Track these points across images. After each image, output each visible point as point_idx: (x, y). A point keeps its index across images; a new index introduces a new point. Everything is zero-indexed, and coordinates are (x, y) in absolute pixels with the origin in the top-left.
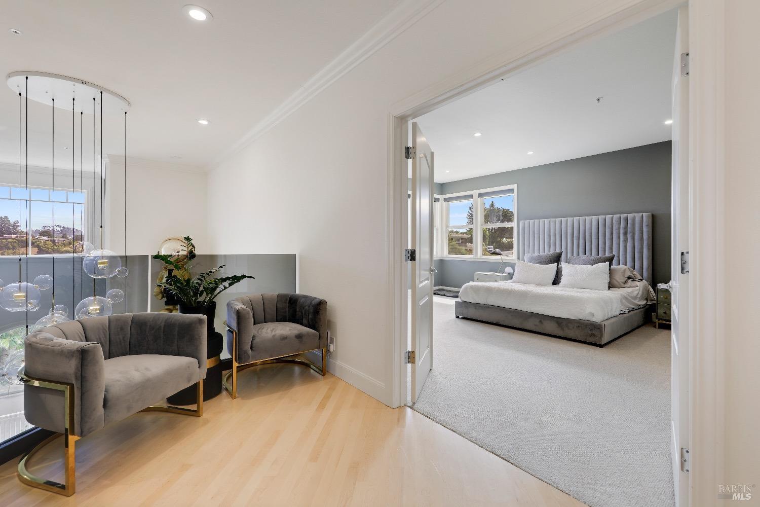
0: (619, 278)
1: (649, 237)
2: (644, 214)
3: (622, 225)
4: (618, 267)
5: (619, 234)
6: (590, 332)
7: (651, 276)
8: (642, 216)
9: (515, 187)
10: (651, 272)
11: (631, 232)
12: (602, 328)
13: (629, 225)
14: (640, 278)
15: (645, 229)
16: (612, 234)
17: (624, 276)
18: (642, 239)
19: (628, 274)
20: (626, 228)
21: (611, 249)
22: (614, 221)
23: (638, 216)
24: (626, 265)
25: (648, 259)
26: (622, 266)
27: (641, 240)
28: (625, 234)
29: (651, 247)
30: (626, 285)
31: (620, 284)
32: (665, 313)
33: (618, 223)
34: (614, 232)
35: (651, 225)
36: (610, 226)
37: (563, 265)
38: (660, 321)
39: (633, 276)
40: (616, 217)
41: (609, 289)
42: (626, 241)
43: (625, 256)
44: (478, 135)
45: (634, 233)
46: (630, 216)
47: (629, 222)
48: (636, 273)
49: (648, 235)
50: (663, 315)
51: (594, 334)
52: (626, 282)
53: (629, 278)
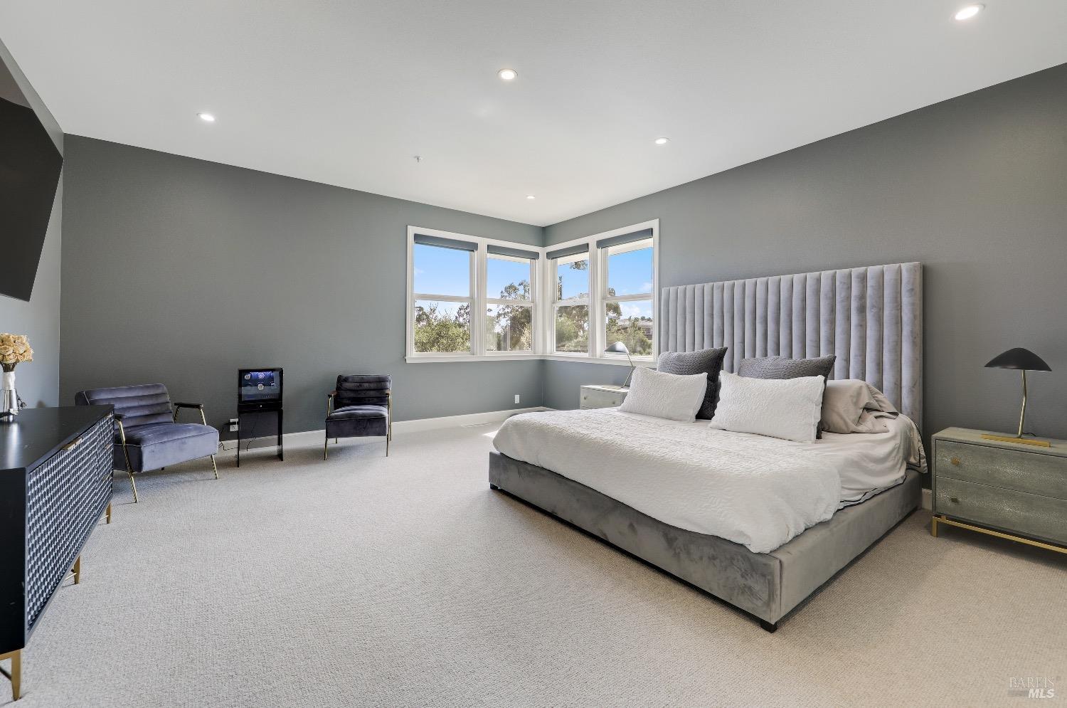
0: (845, 410)
1: (915, 317)
2: (904, 266)
3: (855, 291)
4: (845, 384)
5: (849, 310)
6: (741, 581)
7: (919, 406)
8: (900, 271)
9: (654, 224)
10: (919, 397)
11: (873, 306)
12: (772, 574)
13: (869, 292)
14: (894, 410)
15: (906, 300)
16: (833, 310)
17: (856, 404)
18: (898, 321)
19: (865, 399)
20: (862, 297)
21: (832, 342)
22: (837, 283)
23: (889, 270)
24: (864, 379)
25: (913, 365)
26: (854, 382)
27: (897, 323)
28: (862, 310)
29: (919, 341)
30: (860, 428)
31: (846, 423)
32: (955, 500)
33: (845, 286)
34: (838, 307)
35: (918, 289)
36: (830, 295)
37: (723, 376)
38: (944, 520)
39: (875, 405)
40: (840, 273)
41: (819, 437)
42: (862, 326)
43: (860, 359)
44: (508, 75)
45: (881, 309)
46: (872, 271)
47: (870, 283)
48: (886, 399)
49: (913, 311)
50: (950, 504)
51: (750, 588)
52: (860, 419)
53: (868, 409)
